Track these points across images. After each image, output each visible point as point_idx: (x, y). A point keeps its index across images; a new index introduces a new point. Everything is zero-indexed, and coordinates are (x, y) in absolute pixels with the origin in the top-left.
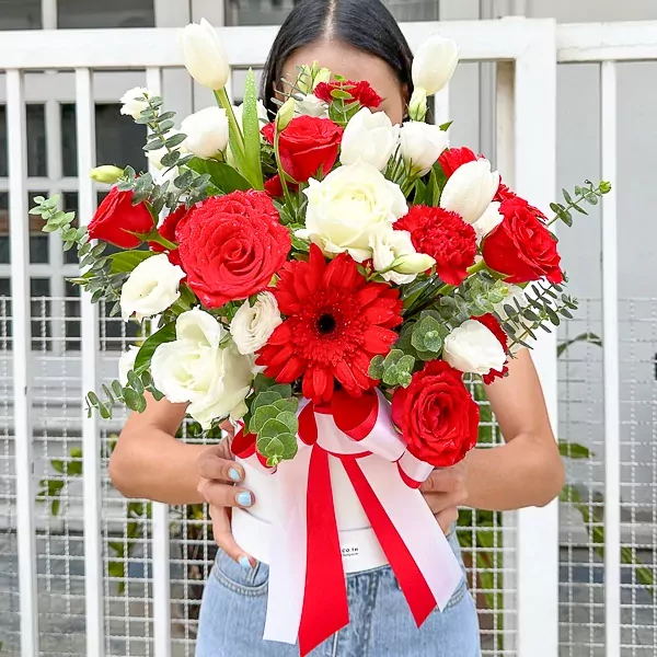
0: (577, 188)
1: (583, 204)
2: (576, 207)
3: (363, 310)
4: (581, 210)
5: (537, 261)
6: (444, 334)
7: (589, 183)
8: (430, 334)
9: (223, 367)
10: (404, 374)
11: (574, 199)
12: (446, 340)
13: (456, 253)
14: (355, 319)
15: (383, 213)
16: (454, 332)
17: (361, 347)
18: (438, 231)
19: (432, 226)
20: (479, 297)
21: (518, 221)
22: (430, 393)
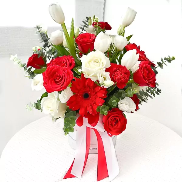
0: (165, 58)
1: (167, 63)
2: (164, 63)
3: (96, 93)
4: (166, 64)
5: (148, 81)
6: (118, 102)
8: (114, 101)
9: (57, 106)
10: (106, 112)
11: (164, 61)
12: (118, 103)
13: (122, 79)
14: (94, 95)
15: (103, 67)
16: (121, 101)
17: (95, 103)
18: (118, 72)
19: (117, 71)
20: (129, 92)
21: (144, 69)
22: (112, 117)
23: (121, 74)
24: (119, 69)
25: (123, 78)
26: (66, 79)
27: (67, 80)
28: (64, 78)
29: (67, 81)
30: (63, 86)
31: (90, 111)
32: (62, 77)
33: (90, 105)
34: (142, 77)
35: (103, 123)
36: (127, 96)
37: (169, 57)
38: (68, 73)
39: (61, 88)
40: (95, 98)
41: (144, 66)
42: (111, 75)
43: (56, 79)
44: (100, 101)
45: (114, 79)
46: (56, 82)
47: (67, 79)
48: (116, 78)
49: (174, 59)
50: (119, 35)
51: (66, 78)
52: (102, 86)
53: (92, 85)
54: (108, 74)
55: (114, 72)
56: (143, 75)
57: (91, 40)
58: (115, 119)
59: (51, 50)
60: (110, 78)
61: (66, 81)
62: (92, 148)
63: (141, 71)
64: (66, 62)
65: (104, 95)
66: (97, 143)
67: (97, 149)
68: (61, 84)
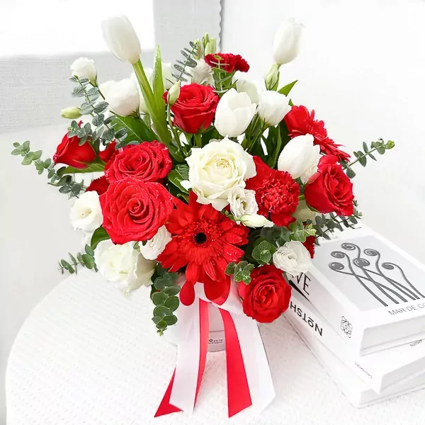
0: (372, 143)
1: (375, 153)
2: (370, 155)
3: (224, 234)
4: (373, 158)
5: (338, 203)
6: (272, 252)
7: (381, 140)
8: (265, 252)
9: (136, 264)
10: (246, 277)
11: (370, 149)
12: (274, 256)
13: (284, 206)
14: (218, 239)
15: (239, 178)
16: (280, 249)
17: (221, 256)
18: (274, 191)
19: (271, 187)
20: (298, 231)
21: (329, 177)
22: (261, 285)
23: (281, 194)
24: (275, 182)
25: (286, 202)
26: (156, 213)
27: (161, 216)
28: (151, 210)
29: (158, 218)
30: (150, 229)
31: (211, 274)
32: (148, 207)
33: (211, 260)
34: (327, 197)
35: (239, 296)
36: (292, 238)
37: (381, 141)
38: (161, 198)
39: (147, 234)
40: (222, 245)
41: (330, 169)
42: (258, 198)
43: (134, 210)
44: (232, 252)
45: (267, 206)
46: (133, 218)
47: (159, 213)
48: (271, 203)
49: (391, 145)
50: (269, 89)
51: (157, 210)
52: (238, 223)
53: (214, 217)
54: (251, 194)
55: (265, 188)
56: (328, 193)
57: (207, 105)
58: (267, 288)
59: (113, 129)
60: (256, 203)
61: (156, 216)
62: (211, 341)
63: (324, 184)
64: (150, 160)
65: (243, 239)
66: (223, 329)
67: (224, 341)
68: (146, 225)
